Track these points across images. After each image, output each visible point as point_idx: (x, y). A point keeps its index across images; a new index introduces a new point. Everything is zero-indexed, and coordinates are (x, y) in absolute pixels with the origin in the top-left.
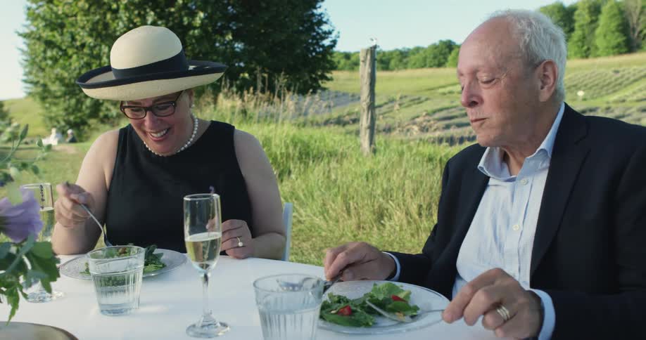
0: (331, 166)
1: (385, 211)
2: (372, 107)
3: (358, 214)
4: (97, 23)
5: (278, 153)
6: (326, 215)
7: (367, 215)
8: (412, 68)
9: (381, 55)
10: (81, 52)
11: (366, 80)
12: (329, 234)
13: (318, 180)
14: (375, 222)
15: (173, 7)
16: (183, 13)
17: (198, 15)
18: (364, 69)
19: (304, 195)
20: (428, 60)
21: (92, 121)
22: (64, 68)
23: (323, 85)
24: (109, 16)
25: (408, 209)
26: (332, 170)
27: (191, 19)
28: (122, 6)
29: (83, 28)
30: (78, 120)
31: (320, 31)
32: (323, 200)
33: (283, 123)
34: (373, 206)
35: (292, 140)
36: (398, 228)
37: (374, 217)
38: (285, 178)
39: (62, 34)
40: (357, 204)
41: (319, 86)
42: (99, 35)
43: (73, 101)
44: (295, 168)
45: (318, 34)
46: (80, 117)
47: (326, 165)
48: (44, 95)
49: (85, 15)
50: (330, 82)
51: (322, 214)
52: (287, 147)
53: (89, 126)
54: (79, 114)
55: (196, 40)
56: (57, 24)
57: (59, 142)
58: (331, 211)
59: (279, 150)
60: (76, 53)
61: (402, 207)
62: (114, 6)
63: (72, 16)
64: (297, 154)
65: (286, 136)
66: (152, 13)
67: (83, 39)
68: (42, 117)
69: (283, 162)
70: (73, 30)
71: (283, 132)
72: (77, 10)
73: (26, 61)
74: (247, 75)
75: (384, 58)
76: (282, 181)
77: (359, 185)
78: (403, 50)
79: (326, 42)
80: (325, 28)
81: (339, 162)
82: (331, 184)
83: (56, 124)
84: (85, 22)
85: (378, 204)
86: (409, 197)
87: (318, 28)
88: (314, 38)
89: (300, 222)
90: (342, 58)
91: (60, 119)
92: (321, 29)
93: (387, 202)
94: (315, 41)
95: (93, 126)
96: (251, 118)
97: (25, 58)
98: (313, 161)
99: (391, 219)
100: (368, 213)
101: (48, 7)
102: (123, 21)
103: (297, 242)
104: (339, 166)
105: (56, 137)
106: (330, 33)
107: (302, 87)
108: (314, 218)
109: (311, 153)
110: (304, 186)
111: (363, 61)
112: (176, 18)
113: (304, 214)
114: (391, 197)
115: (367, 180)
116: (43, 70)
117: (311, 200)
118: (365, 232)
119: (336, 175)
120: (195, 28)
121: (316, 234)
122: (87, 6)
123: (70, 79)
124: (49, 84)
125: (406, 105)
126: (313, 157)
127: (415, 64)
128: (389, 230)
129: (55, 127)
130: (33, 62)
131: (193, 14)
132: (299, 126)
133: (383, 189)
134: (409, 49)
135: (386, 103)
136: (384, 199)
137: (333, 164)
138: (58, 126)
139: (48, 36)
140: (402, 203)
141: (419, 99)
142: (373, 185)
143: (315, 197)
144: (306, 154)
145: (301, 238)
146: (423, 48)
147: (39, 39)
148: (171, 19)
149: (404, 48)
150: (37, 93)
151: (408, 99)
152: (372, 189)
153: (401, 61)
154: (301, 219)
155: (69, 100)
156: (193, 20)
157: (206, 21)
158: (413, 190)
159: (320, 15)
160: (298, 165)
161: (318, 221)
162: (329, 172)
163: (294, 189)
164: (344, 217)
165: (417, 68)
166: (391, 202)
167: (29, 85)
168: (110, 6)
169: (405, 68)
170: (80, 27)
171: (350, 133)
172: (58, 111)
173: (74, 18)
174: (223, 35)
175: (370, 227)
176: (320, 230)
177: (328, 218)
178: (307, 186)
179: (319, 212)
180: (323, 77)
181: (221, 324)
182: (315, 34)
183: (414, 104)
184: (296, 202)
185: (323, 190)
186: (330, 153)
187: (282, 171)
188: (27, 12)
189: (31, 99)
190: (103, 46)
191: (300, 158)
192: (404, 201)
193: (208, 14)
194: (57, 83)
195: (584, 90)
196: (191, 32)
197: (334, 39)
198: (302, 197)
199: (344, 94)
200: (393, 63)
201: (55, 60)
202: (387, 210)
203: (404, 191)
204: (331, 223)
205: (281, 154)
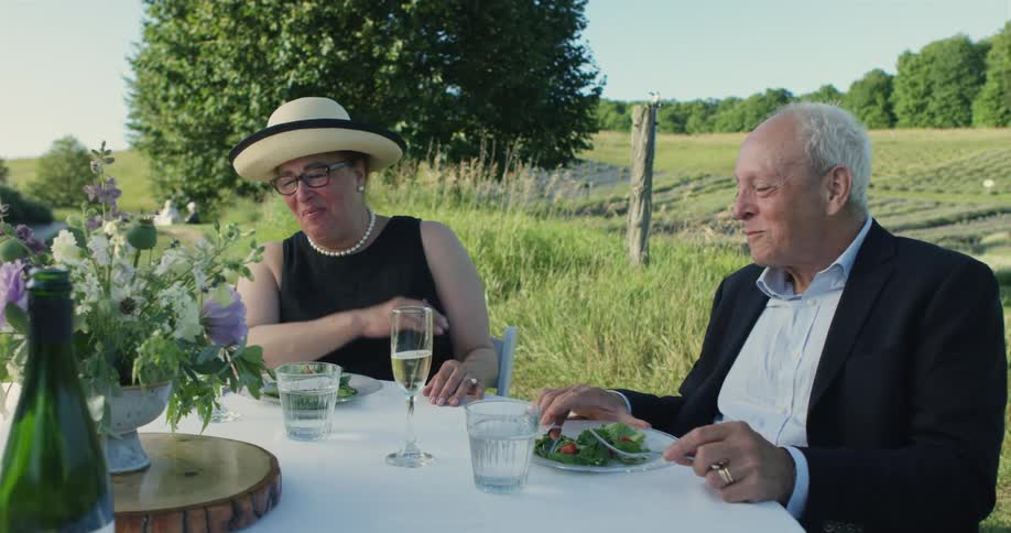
0: (581, 280)
1: (655, 351)
2: (646, 194)
3: (615, 351)
4: (246, 49)
5: (504, 256)
6: (567, 351)
7: (628, 354)
8: (721, 131)
9: (673, 108)
10: (220, 93)
11: (640, 154)
12: (571, 380)
13: (560, 300)
14: (639, 365)
15: (360, 30)
16: (373, 39)
17: (395, 44)
18: (638, 138)
19: (538, 320)
20: (748, 120)
21: (225, 192)
22: (192, 112)
23: (577, 156)
24: (264, 40)
25: (688, 349)
26: (581, 286)
27: (384, 49)
28: (285, 27)
29: (225, 57)
30: (205, 190)
31: (577, 74)
32: (565, 329)
33: (514, 212)
34: (637, 342)
35: (526, 239)
36: (671, 376)
37: (638, 358)
38: (511, 293)
39: (193, 64)
40: (614, 337)
41: (572, 157)
42: (249, 68)
43: (199, 160)
44: (527, 280)
45: (574, 77)
46: (207, 186)
47: (574, 278)
48: (157, 147)
49: (229, 38)
50: (588, 151)
51: (563, 348)
52: (517, 249)
53: (220, 199)
54: (206, 181)
55: (390, 81)
56: (186, 50)
57: (174, 221)
58: (575, 346)
59: (505, 251)
60: (212, 94)
61: (680, 346)
62: (274, 26)
63: (209, 39)
64: (531, 259)
65: (516, 231)
66: (330, 39)
67: (224, 73)
68: (150, 182)
69: (510, 271)
70: (211, 59)
71: (512, 226)
72: (217, 30)
73: (134, 96)
74: (462, 135)
75: (677, 113)
76: (507, 298)
77: (618, 309)
78: (708, 102)
79: (586, 91)
80: (585, 69)
81: (594, 274)
82: (578, 307)
83: (170, 192)
84: (229, 49)
85: (645, 339)
86: (690, 331)
87: (575, 69)
88: (567, 83)
89: (529, 359)
90: (612, 110)
91: (177, 187)
92: (578, 71)
93: (659, 337)
94: (569, 88)
95: (225, 200)
96: (467, 201)
97: (132, 91)
98: (555, 271)
99: (662, 361)
100: (629, 352)
101: (175, 22)
102: (285, 51)
103: (522, 388)
104: (592, 280)
105: (170, 213)
106: (592, 76)
107: (545, 157)
108: (550, 354)
109: (551, 259)
110: (538, 308)
111: (637, 126)
112: (361, 47)
113: (536, 348)
114: (664, 329)
115: (632, 303)
116: (158, 112)
117: (547, 329)
118: (623, 378)
119: (587, 294)
120: (390, 63)
121: (551, 378)
122: (233, 24)
123: (197, 128)
124: (165, 131)
125: (709, 188)
126: (554, 265)
127: (726, 125)
128: (659, 379)
129: (169, 198)
130: (143, 99)
131: (386, 42)
132: (538, 215)
133: (653, 319)
134: (718, 101)
135: (677, 185)
136: (653, 331)
137: (584, 277)
138: (173, 197)
139: (172, 65)
140: (679, 340)
141: (729, 180)
142: (640, 312)
143: (554, 324)
144: (545, 260)
145: (530, 382)
146: (740, 100)
147: (160, 69)
148: (354, 47)
149: (710, 99)
150: (147, 146)
151: (711, 180)
152: (639, 318)
153: (704, 118)
154: (530, 354)
155: (192, 157)
156: (388, 51)
157: (406, 53)
158: (698, 321)
159: (580, 48)
160: (532, 275)
161: (557, 358)
162: (577, 288)
163: (524, 311)
164: (594, 355)
165: (730, 131)
166: (663, 337)
167: (134, 132)
168: (268, 26)
169: (711, 131)
170: (221, 55)
171: (613, 230)
172: (174, 173)
173: (213, 41)
174: (430, 75)
175: (630, 372)
176: (558, 373)
177: (570, 355)
178: (543, 307)
179: (558, 345)
180: (579, 144)
181: (425, 454)
182: (569, 77)
183: (721, 188)
184: (525, 330)
185: (565, 314)
186: (580, 259)
187: (508, 283)
188: (144, 28)
189: (136, 154)
190: (253, 85)
191: (535, 266)
192: (684, 337)
193: (410, 42)
194: (177, 131)
195: (994, 179)
196: (383, 70)
197: (597, 86)
198: (536, 324)
199: (611, 168)
200: (691, 121)
201: (181, 101)
202: (658, 348)
203: (684, 322)
204: (575, 363)
205: (507, 258)
